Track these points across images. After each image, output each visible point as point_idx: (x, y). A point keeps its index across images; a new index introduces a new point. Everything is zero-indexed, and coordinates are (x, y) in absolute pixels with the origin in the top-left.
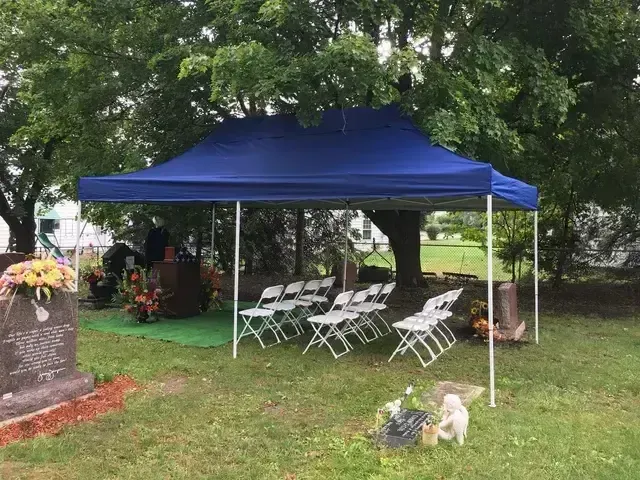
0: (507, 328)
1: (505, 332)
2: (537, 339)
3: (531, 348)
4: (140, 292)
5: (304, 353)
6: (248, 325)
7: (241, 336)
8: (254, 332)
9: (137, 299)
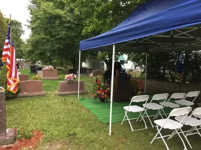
4: (99, 89)
5: (151, 143)
6: (126, 115)
7: (123, 120)
8: (128, 119)
9: (97, 92)
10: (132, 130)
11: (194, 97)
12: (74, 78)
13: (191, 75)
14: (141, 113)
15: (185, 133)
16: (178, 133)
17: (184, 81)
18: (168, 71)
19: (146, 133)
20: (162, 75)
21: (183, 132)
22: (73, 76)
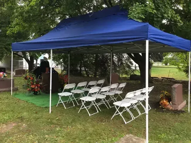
0: (175, 104)
1: (174, 106)
2: (189, 110)
3: (185, 115)
4: (33, 84)
5: (79, 112)
6: (60, 99)
7: (58, 103)
8: (62, 102)
9: (31, 86)
10: (65, 108)
11: (102, 84)
12: (4, 76)
13: (100, 71)
14: (70, 97)
15: (97, 104)
16: (94, 105)
17: (95, 76)
18: (84, 68)
19: (74, 108)
20: (79, 71)
21: (96, 104)
22: (3, 74)
